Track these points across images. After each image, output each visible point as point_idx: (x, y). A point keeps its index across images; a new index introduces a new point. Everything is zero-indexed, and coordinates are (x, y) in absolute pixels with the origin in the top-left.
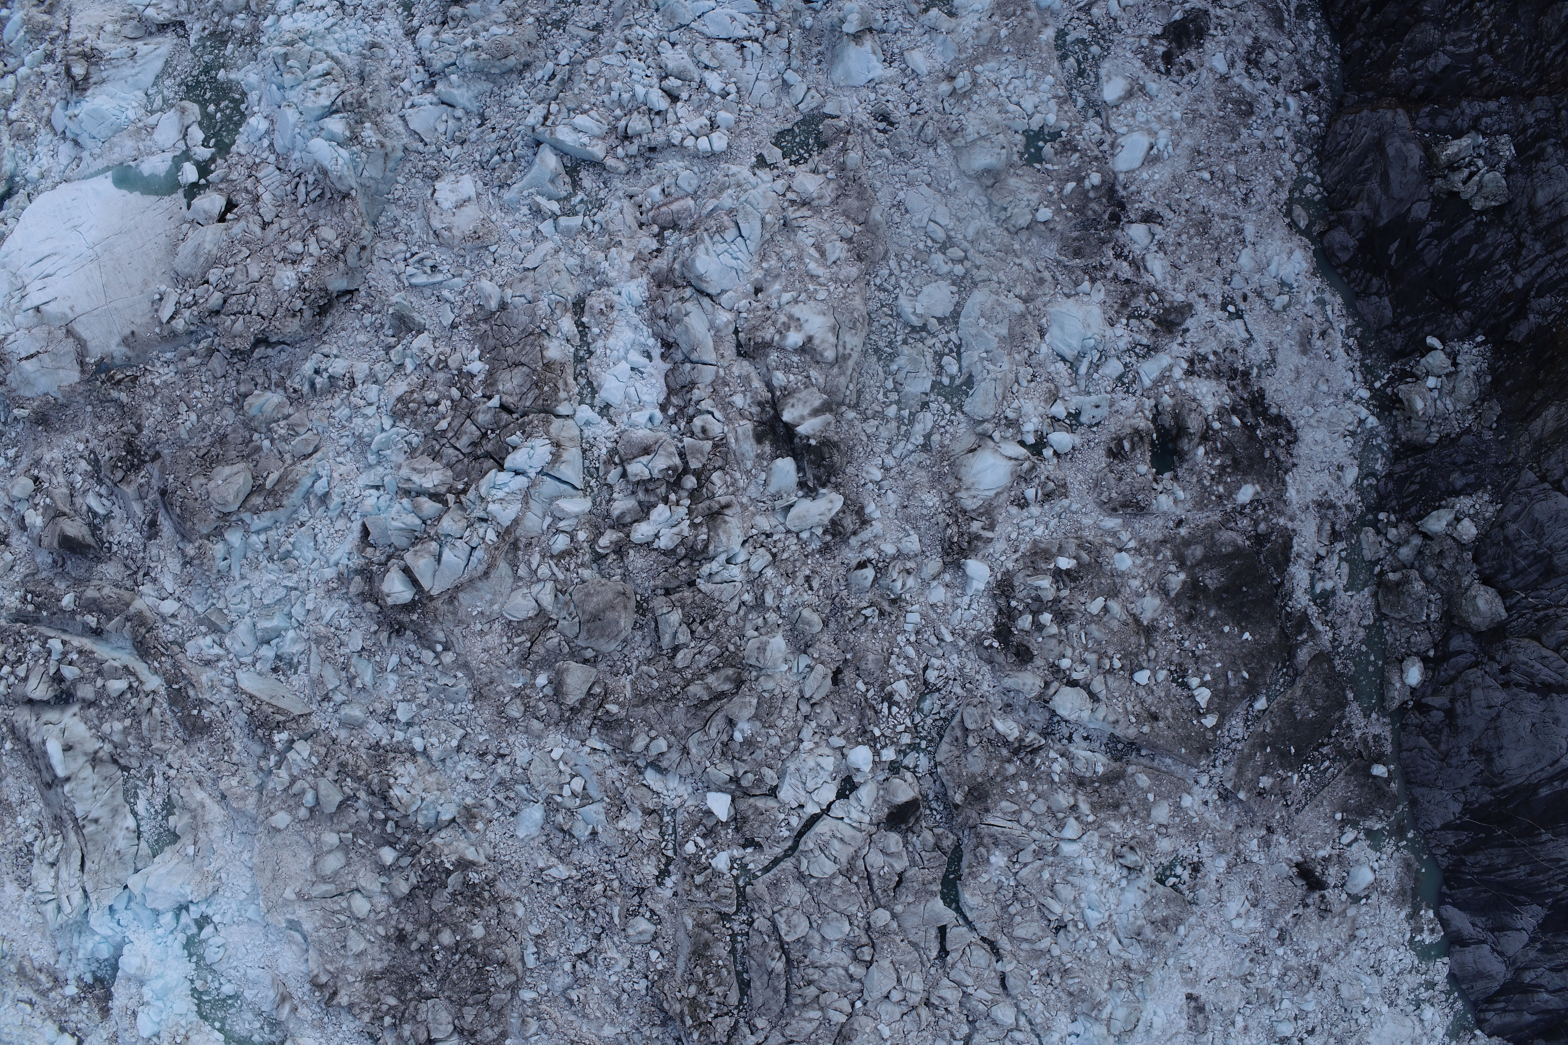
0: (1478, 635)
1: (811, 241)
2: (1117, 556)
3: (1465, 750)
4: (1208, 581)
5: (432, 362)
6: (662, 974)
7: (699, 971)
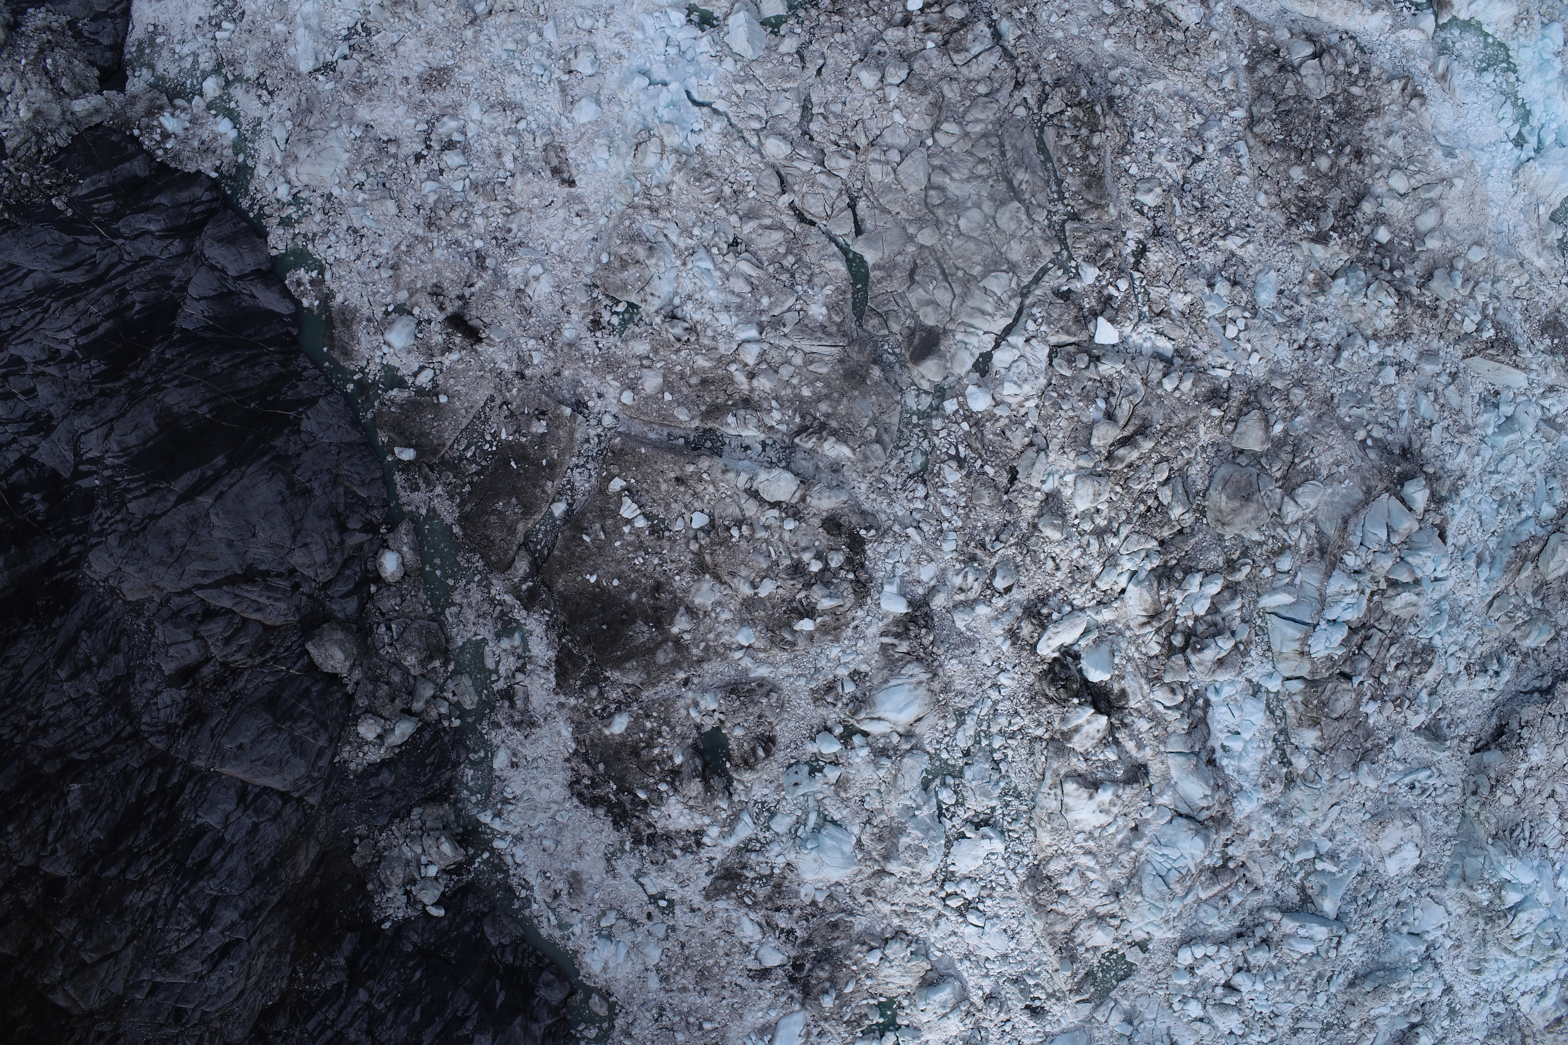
0: (329, 618)
1: (1093, 886)
2: (753, 641)
3: (318, 492)
4: (645, 629)
5: (1407, 703)
6: (1122, 151)
7: (1093, 160)
